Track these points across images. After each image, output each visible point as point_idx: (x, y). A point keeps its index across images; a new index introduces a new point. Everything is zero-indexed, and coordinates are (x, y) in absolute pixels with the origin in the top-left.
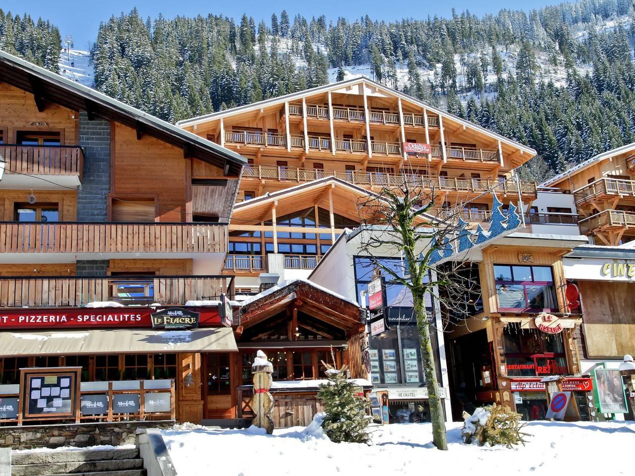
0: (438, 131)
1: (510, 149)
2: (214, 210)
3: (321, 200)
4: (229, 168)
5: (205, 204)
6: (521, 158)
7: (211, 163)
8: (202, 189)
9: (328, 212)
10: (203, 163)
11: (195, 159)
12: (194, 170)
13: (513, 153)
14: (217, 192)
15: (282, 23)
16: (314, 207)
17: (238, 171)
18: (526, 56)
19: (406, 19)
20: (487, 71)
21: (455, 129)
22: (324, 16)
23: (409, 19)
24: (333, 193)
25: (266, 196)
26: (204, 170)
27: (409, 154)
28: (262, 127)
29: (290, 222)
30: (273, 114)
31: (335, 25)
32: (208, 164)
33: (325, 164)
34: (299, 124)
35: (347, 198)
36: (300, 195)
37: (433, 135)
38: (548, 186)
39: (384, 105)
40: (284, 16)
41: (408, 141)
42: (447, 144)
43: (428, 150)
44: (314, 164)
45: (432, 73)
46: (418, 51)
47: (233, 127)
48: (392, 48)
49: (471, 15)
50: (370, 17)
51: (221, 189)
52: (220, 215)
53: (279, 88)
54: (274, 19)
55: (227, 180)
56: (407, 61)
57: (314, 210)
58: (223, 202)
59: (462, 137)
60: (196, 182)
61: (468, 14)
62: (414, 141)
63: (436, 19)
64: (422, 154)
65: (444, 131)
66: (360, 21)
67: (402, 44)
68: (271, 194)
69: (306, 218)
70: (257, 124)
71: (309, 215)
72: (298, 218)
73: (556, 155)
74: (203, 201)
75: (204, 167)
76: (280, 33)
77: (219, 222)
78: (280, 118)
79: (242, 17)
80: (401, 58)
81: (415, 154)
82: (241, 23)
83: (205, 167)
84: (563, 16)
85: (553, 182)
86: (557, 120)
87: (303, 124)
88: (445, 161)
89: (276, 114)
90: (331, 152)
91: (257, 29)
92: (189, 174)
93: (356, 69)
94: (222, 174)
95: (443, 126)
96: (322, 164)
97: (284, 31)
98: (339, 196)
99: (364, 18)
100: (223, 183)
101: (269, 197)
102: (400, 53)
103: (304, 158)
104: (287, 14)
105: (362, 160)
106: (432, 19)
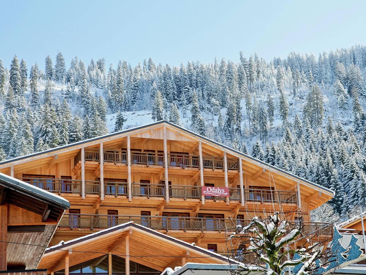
0: (238, 175)
1: (309, 191)
2: (23, 258)
3: (115, 248)
4: (50, 213)
5: (15, 252)
6: (319, 200)
7: (29, 209)
8: (15, 236)
9: (124, 260)
10: (21, 209)
11: (12, 206)
12: (10, 217)
13: (311, 195)
14: (31, 239)
15: (57, 66)
16: (108, 255)
17: (58, 216)
18: (314, 100)
19: (191, 63)
20: (273, 115)
21: (254, 172)
22: (103, 60)
23: (195, 62)
24: (130, 239)
25: (60, 244)
26: (21, 217)
27: (207, 198)
28: (55, 174)
29: (81, 271)
30: (67, 161)
31: (115, 68)
32: (26, 210)
33: (120, 210)
34: (94, 171)
35: (144, 244)
36: (95, 243)
37: (231, 178)
38: (343, 227)
39: (183, 149)
40: (60, 59)
41: (207, 185)
42: (246, 187)
43: (226, 194)
44: (108, 211)
45: (216, 118)
46: (203, 95)
47: (23, 175)
48: (176, 93)
49: (259, 59)
50: (153, 61)
51: (36, 235)
52: (27, 263)
53: (53, 135)
54: (48, 62)
55: (45, 226)
56: (190, 106)
57: (108, 258)
58: (35, 250)
59: (262, 180)
60: (11, 229)
61: (256, 57)
62: (212, 185)
63: (223, 62)
64: (220, 198)
65: (243, 174)
66: (142, 66)
67: (186, 88)
68: (65, 243)
69: (97, 266)
70: (50, 171)
71: (100, 264)
72: (88, 267)
73: (341, 199)
74: (13, 248)
75: (21, 213)
76: (54, 77)
77: (26, 269)
78: (75, 165)
79: (13, 60)
80: (185, 102)
81: (213, 198)
82: (11, 66)
83: (23, 213)
84: (354, 59)
85: (348, 223)
86: (343, 163)
87: (99, 170)
88: (243, 204)
89: (70, 160)
90: (128, 198)
91: (28, 73)
92: (5, 222)
93: (136, 115)
94: (41, 220)
95: (243, 170)
96: (117, 211)
97: (59, 74)
98: (136, 242)
99: (147, 61)
100: (39, 229)
101: (64, 246)
102: (183, 97)
103: (98, 205)
104: (64, 57)
105: (159, 205)
106: (219, 63)
